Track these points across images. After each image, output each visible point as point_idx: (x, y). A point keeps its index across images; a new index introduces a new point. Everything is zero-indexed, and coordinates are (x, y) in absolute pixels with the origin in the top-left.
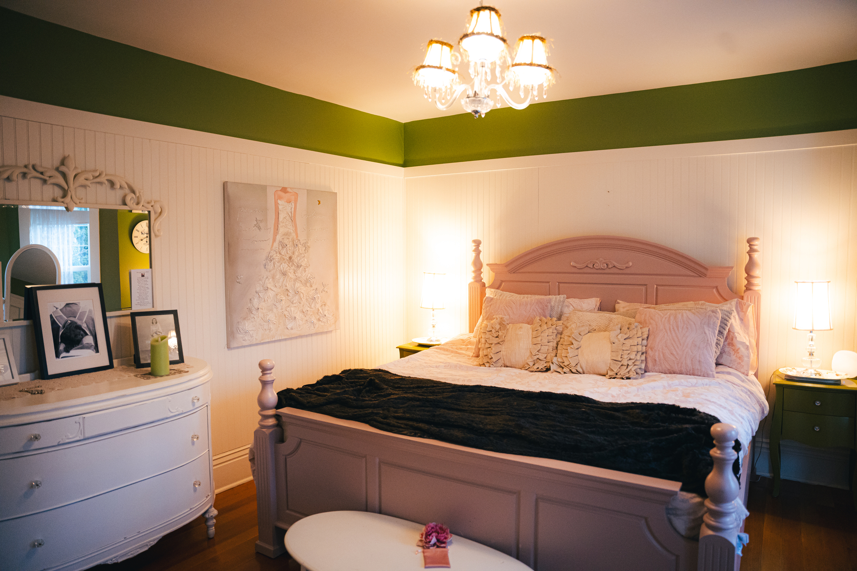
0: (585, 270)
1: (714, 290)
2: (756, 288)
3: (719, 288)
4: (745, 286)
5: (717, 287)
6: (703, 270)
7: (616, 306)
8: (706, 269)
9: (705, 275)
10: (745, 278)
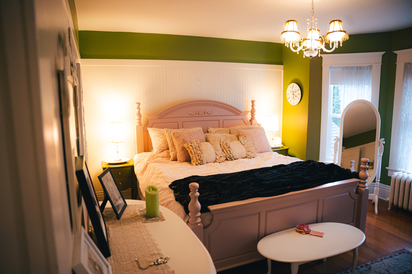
0: (196, 115)
1: (242, 120)
2: (255, 119)
3: (244, 119)
4: (251, 118)
5: (243, 119)
6: (240, 113)
7: (208, 130)
8: (241, 112)
9: (240, 115)
10: (251, 115)
